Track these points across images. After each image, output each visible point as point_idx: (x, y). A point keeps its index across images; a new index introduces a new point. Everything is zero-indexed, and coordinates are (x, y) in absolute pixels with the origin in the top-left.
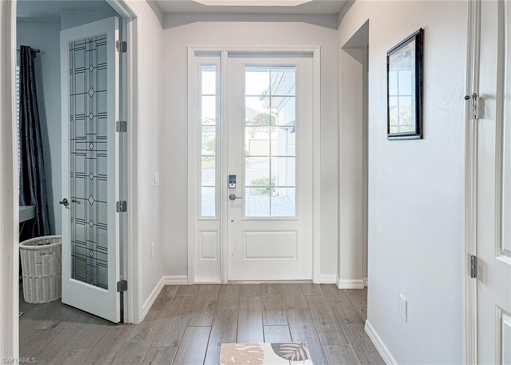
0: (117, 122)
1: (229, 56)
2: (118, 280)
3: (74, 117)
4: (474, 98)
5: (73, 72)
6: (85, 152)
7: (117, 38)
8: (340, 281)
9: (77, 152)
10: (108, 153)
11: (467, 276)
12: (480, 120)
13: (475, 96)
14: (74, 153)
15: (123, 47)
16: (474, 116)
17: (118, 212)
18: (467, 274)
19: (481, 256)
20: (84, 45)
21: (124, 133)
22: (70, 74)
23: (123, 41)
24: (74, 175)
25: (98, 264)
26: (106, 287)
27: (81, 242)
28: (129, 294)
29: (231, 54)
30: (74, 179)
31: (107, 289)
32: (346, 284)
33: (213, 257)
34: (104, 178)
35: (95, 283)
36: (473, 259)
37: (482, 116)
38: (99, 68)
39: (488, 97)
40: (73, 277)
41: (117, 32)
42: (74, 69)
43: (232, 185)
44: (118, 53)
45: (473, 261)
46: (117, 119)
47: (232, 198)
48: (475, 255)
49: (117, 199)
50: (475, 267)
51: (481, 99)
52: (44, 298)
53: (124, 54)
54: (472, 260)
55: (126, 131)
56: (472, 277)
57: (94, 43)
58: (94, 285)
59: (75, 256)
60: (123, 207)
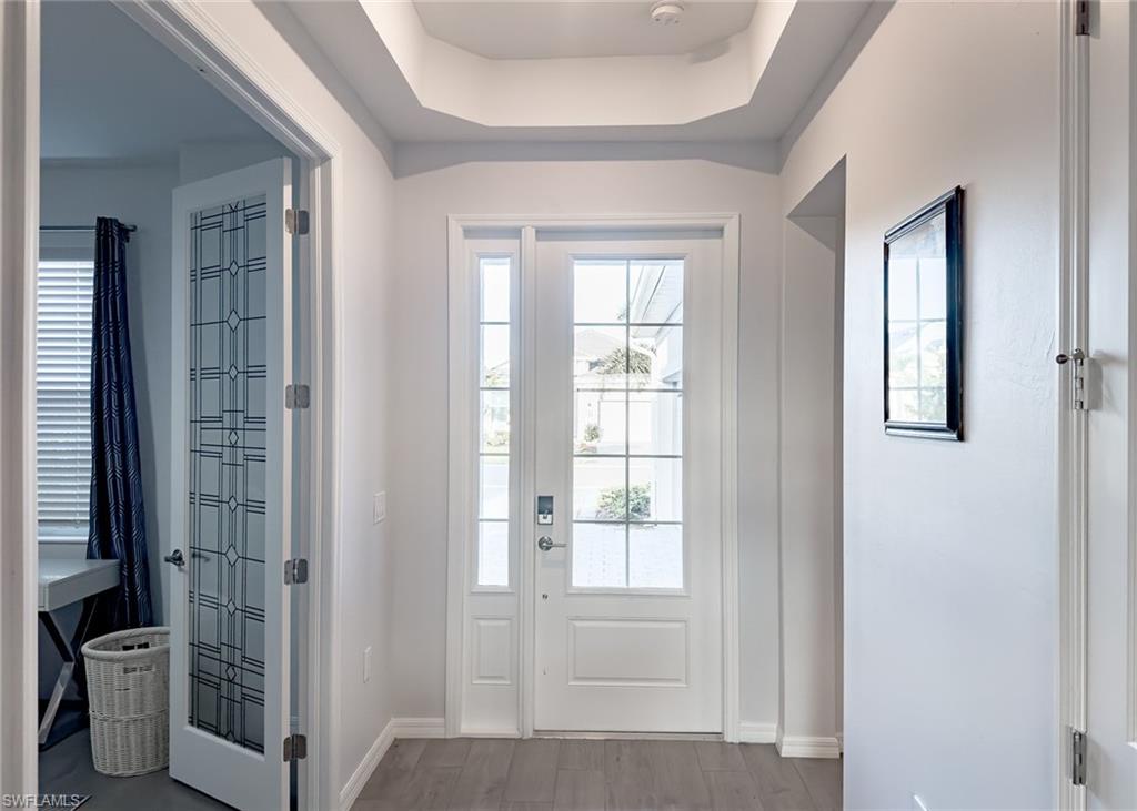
0: (289, 387)
1: (538, 239)
2: (286, 733)
3: (198, 374)
4: (1079, 361)
5: (198, 275)
6: (219, 449)
7: (288, 204)
8: (786, 739)
9: (204, 448)
10: (268, 453)
11: (1065, 779)
12: (1093, 412)
13: (1080, 356)
14: (197, 452)
15: (302, 223)
16: (1078, 403)
17: (287, 583)
18: (1064, 773)
19: (1095, 735)
20: (220, 218)
21: (303, 410)
22: (192, 281)
23: (302, 209)
24: (197, 499)
25: (244, 697)
26: (260, 748)
27: (209, 647)
28: (310, 765)
29: (543, 233)
30: (197, 509)
31: (263, 752)
32: (796, 746)
33: (501, 678)
34: (260, 507)
35: (238, 738)
36: (1077, 740)
37: (1096, 404)
38: (250, 268)
39: (1110, 359)
40: (191, 723)
41: (288, 191)
42: (198, 270)
43: (545, 518)
44: (290, 235)
45: (1078, 745)
46: (288, 380)
47: (545, 545)
48: (1082, 730)
49: (287, 556)
50: (1081, 759)
51: (1093, 362)
52: (134, 766)
53: (302, 236)
54: (1075, 743)
55: (307, 405)
56: (1074, 783)
57: (240, 214)
58: (235, 741)
59: (197, 677)
60: (299, 572)
